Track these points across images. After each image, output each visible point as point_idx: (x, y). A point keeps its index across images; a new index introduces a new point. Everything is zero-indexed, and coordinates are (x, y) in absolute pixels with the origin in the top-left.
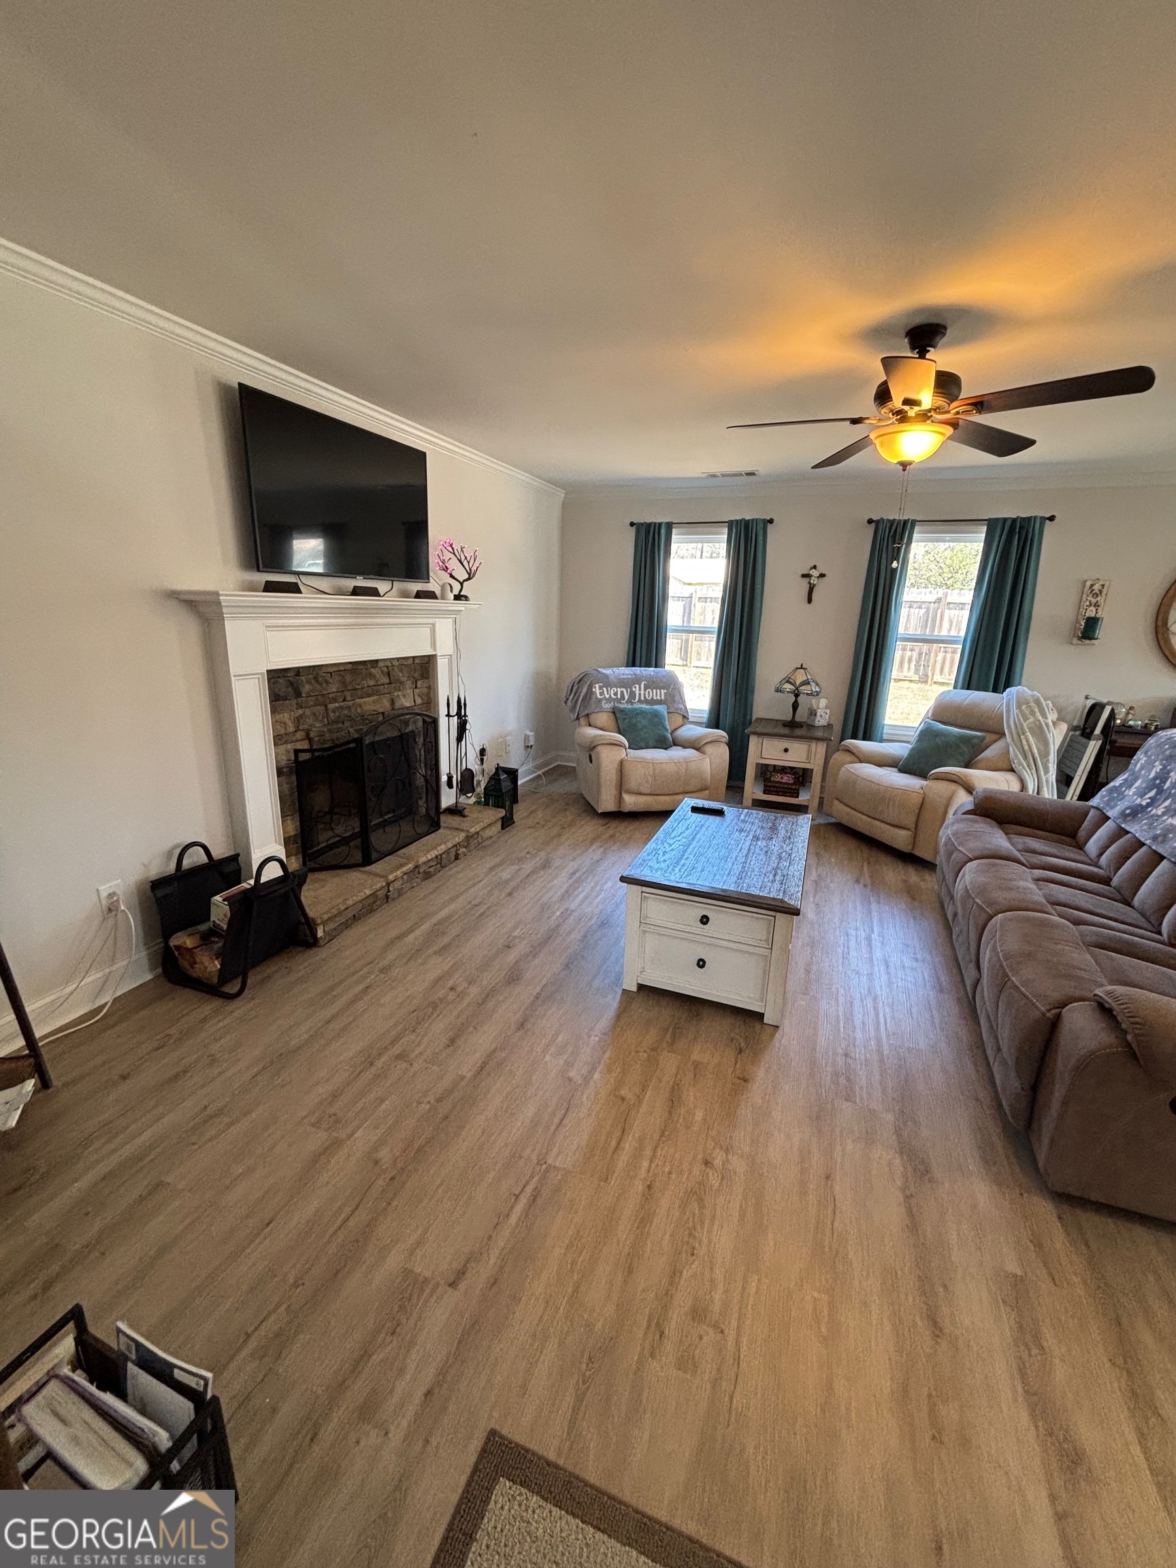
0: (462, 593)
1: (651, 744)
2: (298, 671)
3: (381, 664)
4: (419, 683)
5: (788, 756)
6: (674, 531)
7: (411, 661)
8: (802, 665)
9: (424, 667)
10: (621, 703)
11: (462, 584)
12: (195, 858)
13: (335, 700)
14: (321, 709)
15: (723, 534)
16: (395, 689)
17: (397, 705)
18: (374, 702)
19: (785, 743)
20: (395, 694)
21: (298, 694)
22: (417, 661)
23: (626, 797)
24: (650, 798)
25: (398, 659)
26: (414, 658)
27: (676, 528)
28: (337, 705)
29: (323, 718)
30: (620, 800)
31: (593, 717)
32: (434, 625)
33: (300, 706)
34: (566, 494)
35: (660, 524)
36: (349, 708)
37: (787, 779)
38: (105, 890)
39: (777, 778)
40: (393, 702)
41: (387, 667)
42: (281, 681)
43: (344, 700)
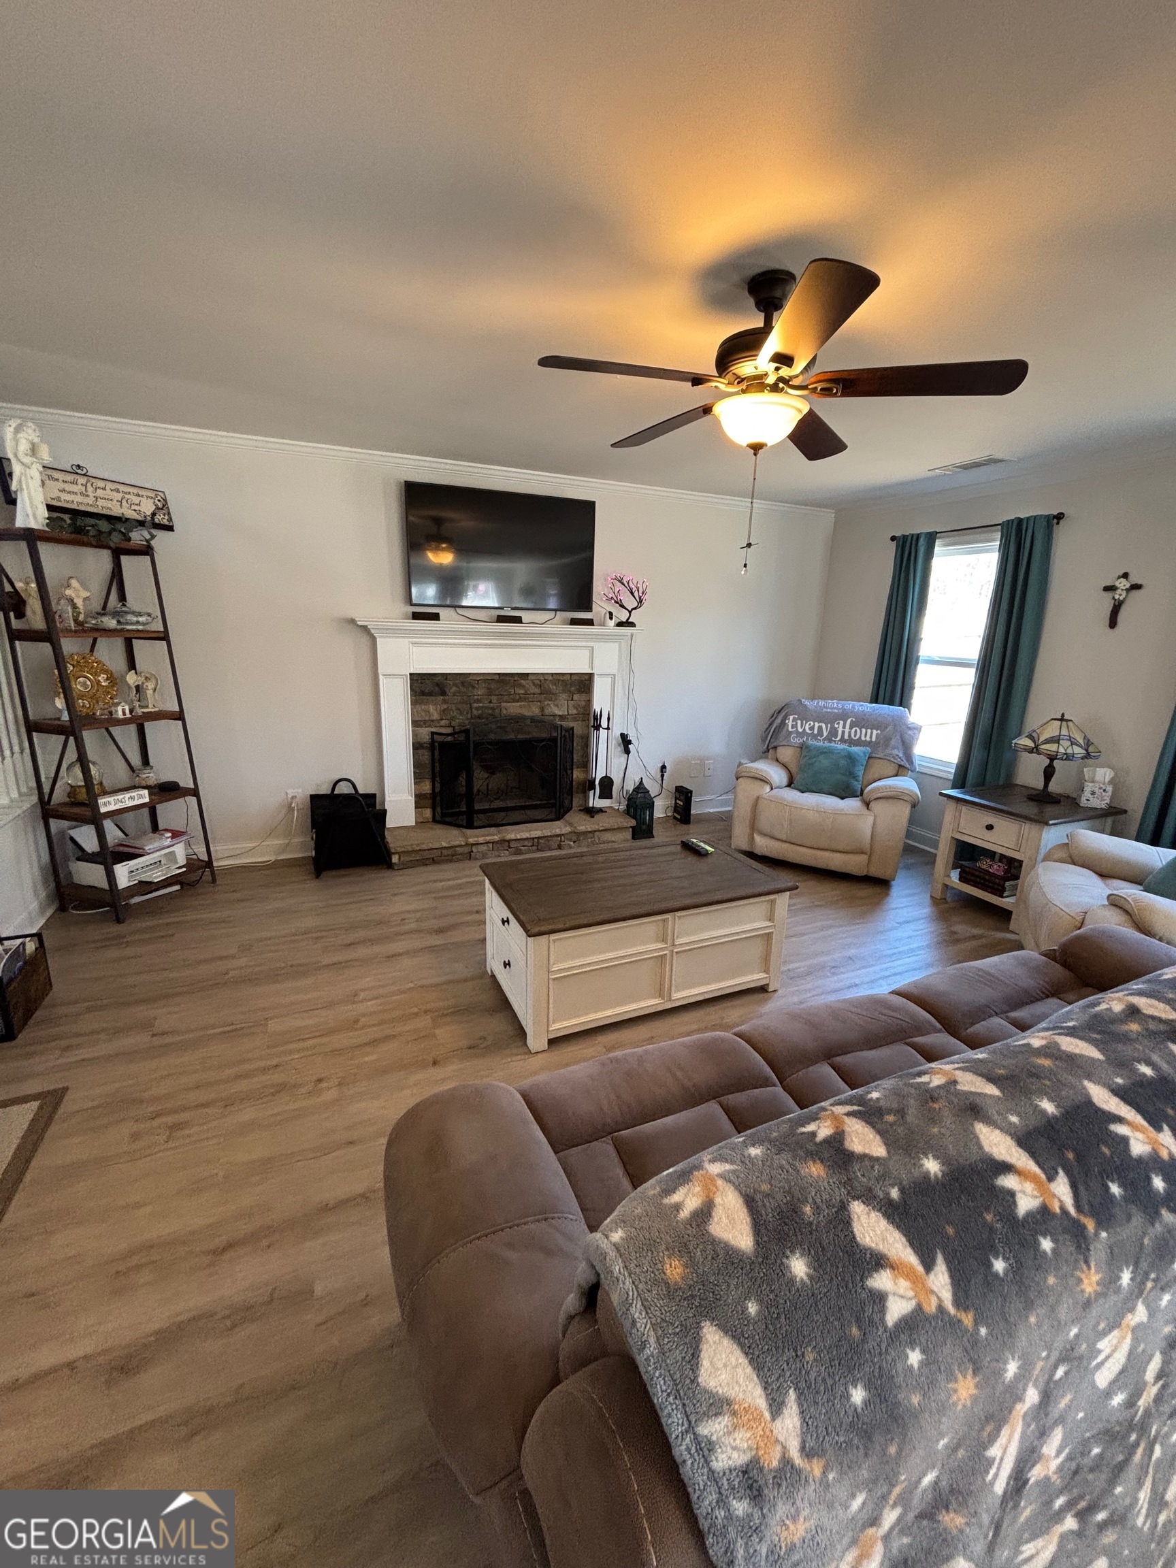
0: (630, 620)
1: (826, 788)
2: (445, 676)
3: (531, 677)
4: (576, 697)
5: (988, 835)
6: (938, 542)
7: (569, 677)
8: (1063, 715)
9: (583, 684)
10: (816, 739)
11: (630, 612)
12: (344, 789)
13: (478, 701)
14: (466, 707)
15: (994, 540)
16: (546, 699)
17: (546, 712)
18: (520, 706)
19: (990, 818)
20: (546, 703)
21: (443, 693)
22: (574, 678)
23: (758, 838)
24: (785, 845)
25: (552, 674)
26: (571, 674)
27: (940, 538)
28: (481, 705)
29: (467, 713)
30: (752, 840)
31: (780, 750)
32: (593, 647)
33: (444, 702)
34: (836, 513)
35: (918, 536)
36: (492, 708)
37: (997, 868)
38: (291, 793)
39: (984, 864)
40: (542, 709)
41: (540, 681)
42: (427, 682)
43: (491, 702)
